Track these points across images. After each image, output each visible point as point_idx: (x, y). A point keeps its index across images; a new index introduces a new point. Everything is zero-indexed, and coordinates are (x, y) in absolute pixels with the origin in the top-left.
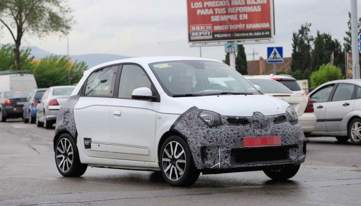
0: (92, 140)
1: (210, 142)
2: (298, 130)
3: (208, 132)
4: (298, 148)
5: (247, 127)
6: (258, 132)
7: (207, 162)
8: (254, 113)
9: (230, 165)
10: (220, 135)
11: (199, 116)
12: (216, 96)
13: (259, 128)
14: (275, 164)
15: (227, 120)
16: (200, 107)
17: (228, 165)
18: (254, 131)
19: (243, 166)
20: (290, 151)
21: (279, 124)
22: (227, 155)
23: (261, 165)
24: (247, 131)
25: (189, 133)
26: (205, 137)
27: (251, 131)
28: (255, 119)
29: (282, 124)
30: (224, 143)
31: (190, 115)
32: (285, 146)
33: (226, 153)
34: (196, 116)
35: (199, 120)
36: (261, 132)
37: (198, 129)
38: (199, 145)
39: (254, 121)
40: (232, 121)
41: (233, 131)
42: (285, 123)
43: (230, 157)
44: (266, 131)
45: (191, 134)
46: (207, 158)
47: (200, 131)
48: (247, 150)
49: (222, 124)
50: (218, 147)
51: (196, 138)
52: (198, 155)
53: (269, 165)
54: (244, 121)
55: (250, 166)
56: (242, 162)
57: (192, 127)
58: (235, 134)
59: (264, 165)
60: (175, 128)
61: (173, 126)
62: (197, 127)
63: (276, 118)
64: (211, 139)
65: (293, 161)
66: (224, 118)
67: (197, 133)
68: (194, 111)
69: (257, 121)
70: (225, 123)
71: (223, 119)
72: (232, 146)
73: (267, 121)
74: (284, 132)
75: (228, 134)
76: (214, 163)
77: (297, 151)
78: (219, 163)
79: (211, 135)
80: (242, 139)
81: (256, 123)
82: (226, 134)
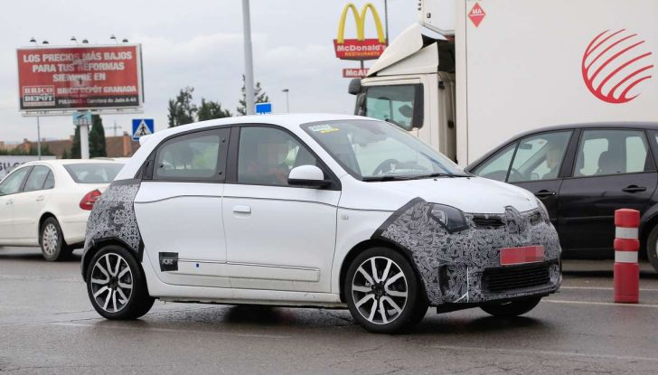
0: (180, 256)
1: (454, 258)
3: (449, 240)
5: (502, 231)
6: (516, 239)
7: (448, 293)
8: (506, 208)
9: (482, 296)
10: (468, 246)
11: (430, 215)
12: (432, 180)
13: (516, 232)
15: (473, 220)
16: (428, 199)
17: (479, 296)
18: (511, 238)
20: (551, 270)
21: (537, 226)
22: (476, 279)
24: (503, 238)
25: (415, 243)
26: (444, 250)
27: (507, 238)
28: (510, 218)
30: (474, 259)
31: (414, 213)
32: (547, 262)
33: (476, 276)
34: (425, 214)
35: (431, 220)
36: (519, 239)
37: (430, 236)
38: (436, 263)
39: (509, 222)
40: (483, 221)
41: (484, 238)
43: (480, 282)
44: (525, 237)
45: (418, 244)
46: (448, 286)
47: (436, 239)
48: (503, 270)
49: (468, 228)
50: (466, 266)
51: (429, 252)
52: (435, 281)
54: (495, 221)
55: (509, 296)
56: (499, 291)
57: (419, 233)
58: (487, 243)
60: (384, 234)
61: (379, 232)
62: (430, 233)
63: (531, 216)
64: (455, 253)
66: (468, 217)
67: (431, 243)
68: (421, 206)
69: (514, 221)
70: (471, 225)
71: (467, 219)
72: (485, 264)
73: (524, 221)
75: (479, 244)
76: (460, 294)
77: (557, 269)
78: (467, 294)
79: (455, 247)
80: (499, 252)
81: (511, 224)
82: (476, 243)
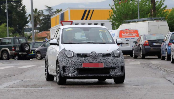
0: (49, 63)
1: (67, 64)
2: (117, 61)
3: (67, 60)
4: (116, 69)
5: (86, 58)
6: (91, 61)
7: (65, 74)
8: (92, 52)
9: (75, 75)
10: (71, 61)
11: (64, 53)
13: (92, 59)
14: (100, 76)
15: (77, 55)
16: (66, 49)
18: (89, 60)
19: (82, 76)
20: (111, 70)
21: (105, 58)
22: (75, 70)
23: (92, 76)
24: (85, 60)
26: (65, 62)
27: (87, 60)
28: (91, 55)
29: (107, 58)
30: (73, 65)
31: (62, 52)
32: (107, 68)
33: (74, 70)
36: (93, 61)
37: (63, 59)
38: (62, 66)
39: (90, 56)
40: (79, 55)
41: (78, 60)
42: (109, 57)
43: (76, 72)
44: (96, 60)
45: (60, 61)
46: (65, 72)
47: (64, 59)
48: (84, 69)
50: (70, 67)
51: (62, 63)
52: (62, 70)
53: (96, 76)
54: (85, 56)
55: (86, 76)
56: (82, 74)
57: (61, 58)
58: (78, 61)
59: (94, 76)
61: (57, 57)
63: (104, 55)
65: (112, 75)
66: (75, 54)
68: (64, 50)
69: (92, 56)
70: (75, 56)
72: (77, 67)
73: (98, 56)
74: (106, 61)
75: (75, 61)
76: (68, 74)
77: (115, 70)
78: (70, 74)
79: (67, 62)
80: (82, 64)
81: (91, 57)
82: (74, 61)
